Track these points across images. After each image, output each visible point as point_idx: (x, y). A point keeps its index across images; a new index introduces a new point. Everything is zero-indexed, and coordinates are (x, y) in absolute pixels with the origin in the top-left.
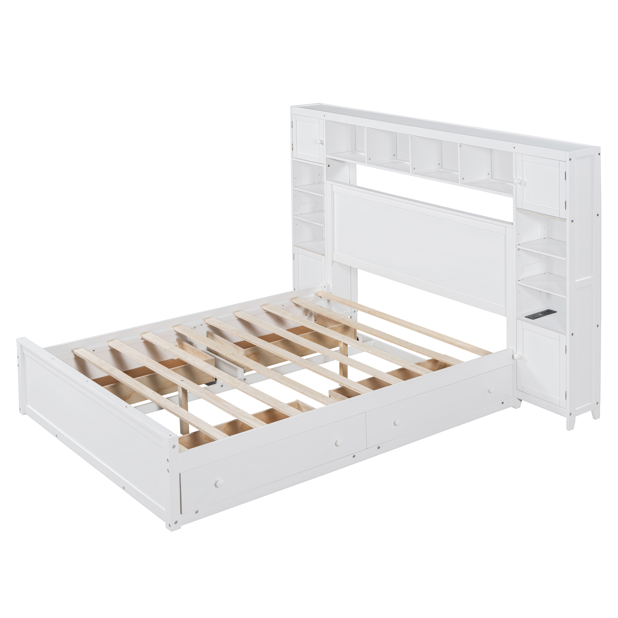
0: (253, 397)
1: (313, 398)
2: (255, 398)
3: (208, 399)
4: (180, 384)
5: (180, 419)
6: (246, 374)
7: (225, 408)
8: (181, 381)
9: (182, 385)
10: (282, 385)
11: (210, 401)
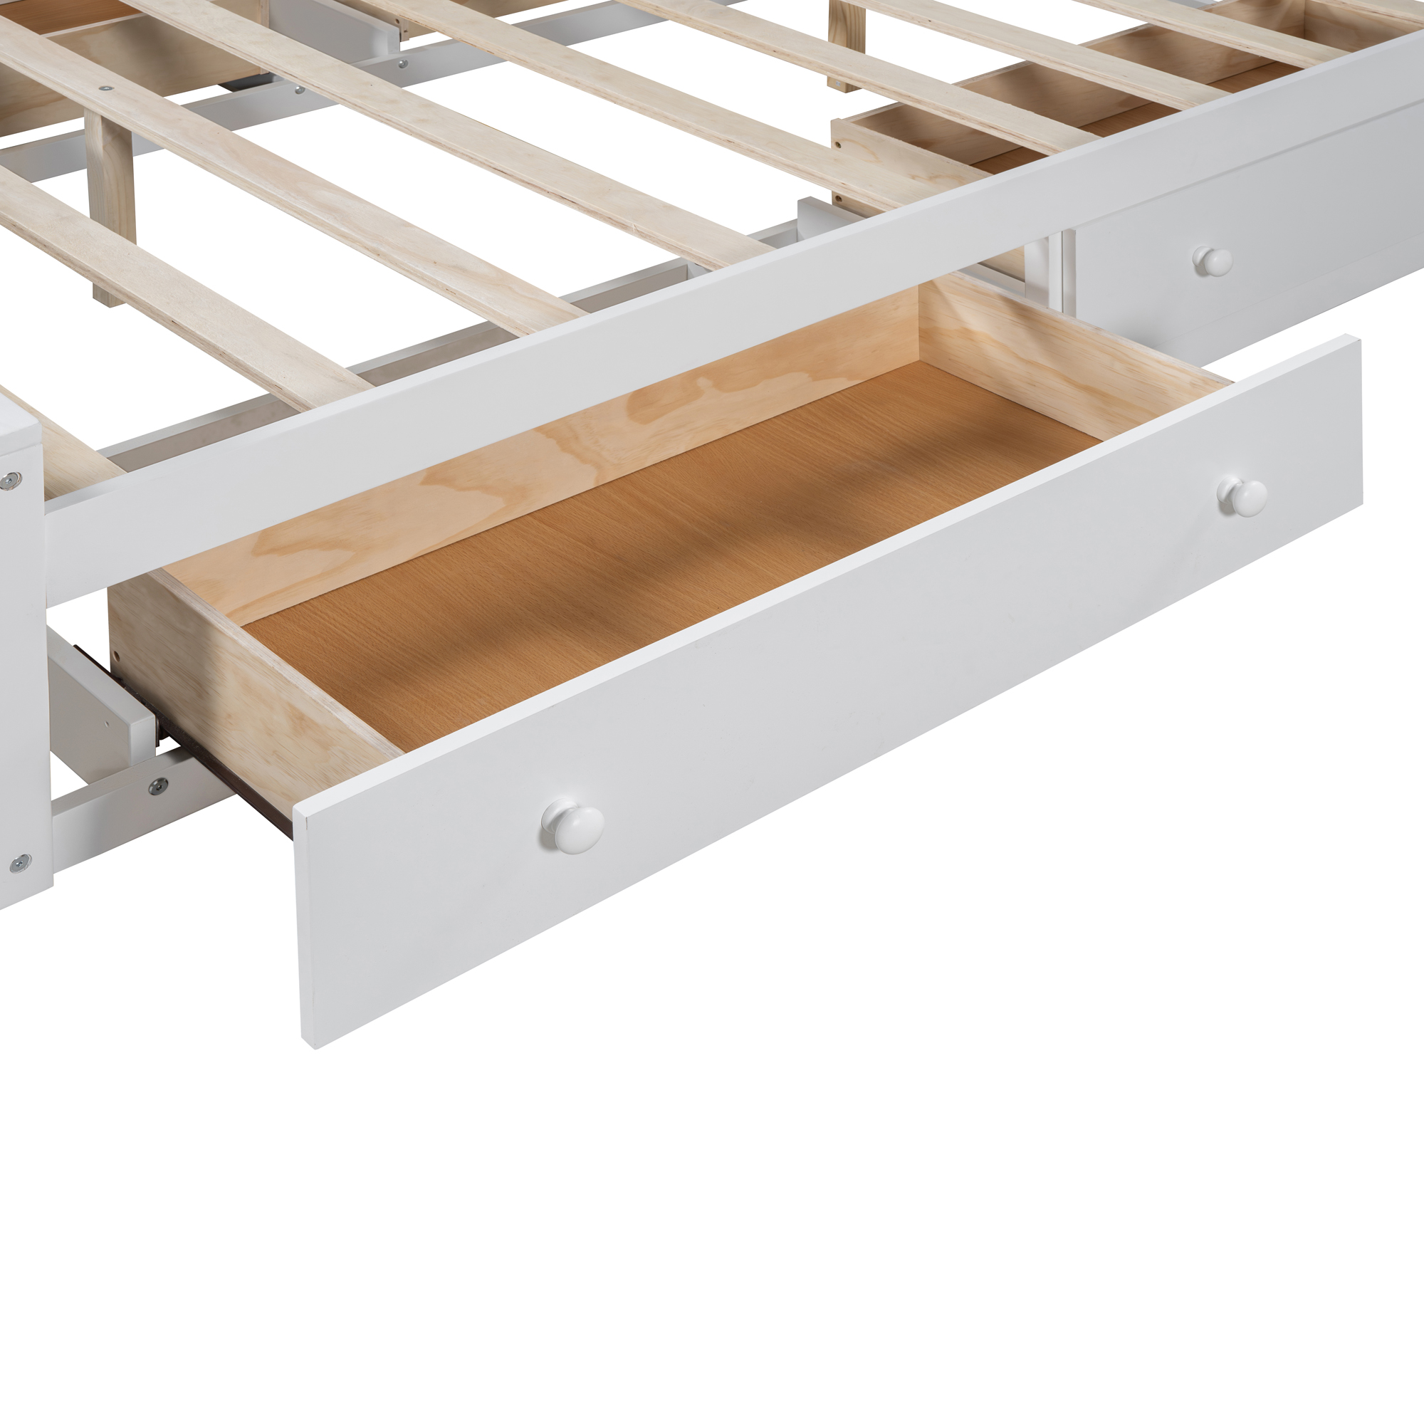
0: (471, 159)
1: (788, 166)
2: (482, 164)
3: (235, 172)
4: (94, 102)
5: (94, 286)
6: (405, 46)
7: (331, 222)
8: (102, 88)
9: (103, 108)
10: (613, 104)
11: (246, 182)
